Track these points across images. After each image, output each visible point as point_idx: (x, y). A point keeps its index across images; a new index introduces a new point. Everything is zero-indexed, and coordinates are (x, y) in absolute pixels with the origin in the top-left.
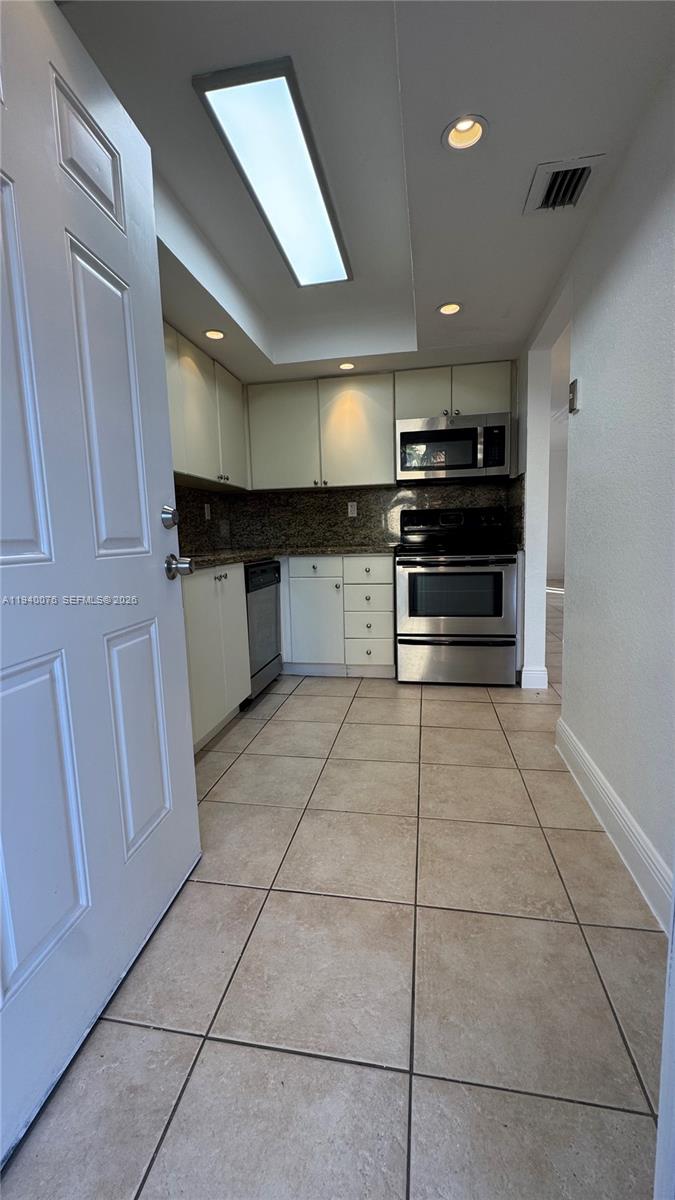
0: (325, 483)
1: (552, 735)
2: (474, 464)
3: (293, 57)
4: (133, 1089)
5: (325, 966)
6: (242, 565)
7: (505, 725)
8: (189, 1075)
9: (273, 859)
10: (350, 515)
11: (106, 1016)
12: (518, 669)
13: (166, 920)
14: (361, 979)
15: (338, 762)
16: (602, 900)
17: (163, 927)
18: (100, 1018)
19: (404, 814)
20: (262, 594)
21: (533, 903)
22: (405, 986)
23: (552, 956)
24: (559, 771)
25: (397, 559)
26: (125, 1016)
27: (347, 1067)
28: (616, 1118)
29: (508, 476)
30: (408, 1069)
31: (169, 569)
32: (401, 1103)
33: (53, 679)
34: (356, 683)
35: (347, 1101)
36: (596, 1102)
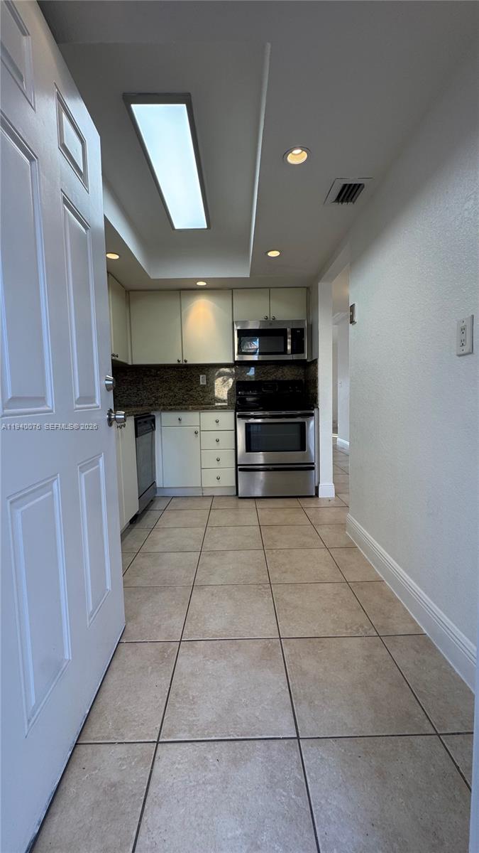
0: (186, 361)
1: (342, 525)
2: (285, 352)
3: (192, 94)
4: (113, 785)
5: (230, 684)
6: (133, 417)
7: (313, 522)
8: (152, 768)
9: (177, 621)
10: (201, 383)
11: (79, 742)
12: (316, 485)
13: (109, 671)
14: (255, 688)
15: (209, 553)
16: (390, 620)
17: (108, 676)
18: (76, 744)
19: (260, 582)
20: (145, 438)
21: (351, 628)
22: (284, 688)
23: (367, 656)
24: (350, 548)
25: (237, 413)
26: (94, 739)
27: (257, 742)
28: (418, 740)
29: (306, 360)
30: (296, 736)
31: (110, 420)
32: (296, 757)
33: (53, 495)
34: (210, 499)
35: (262, 763)
36: (407, 733)
